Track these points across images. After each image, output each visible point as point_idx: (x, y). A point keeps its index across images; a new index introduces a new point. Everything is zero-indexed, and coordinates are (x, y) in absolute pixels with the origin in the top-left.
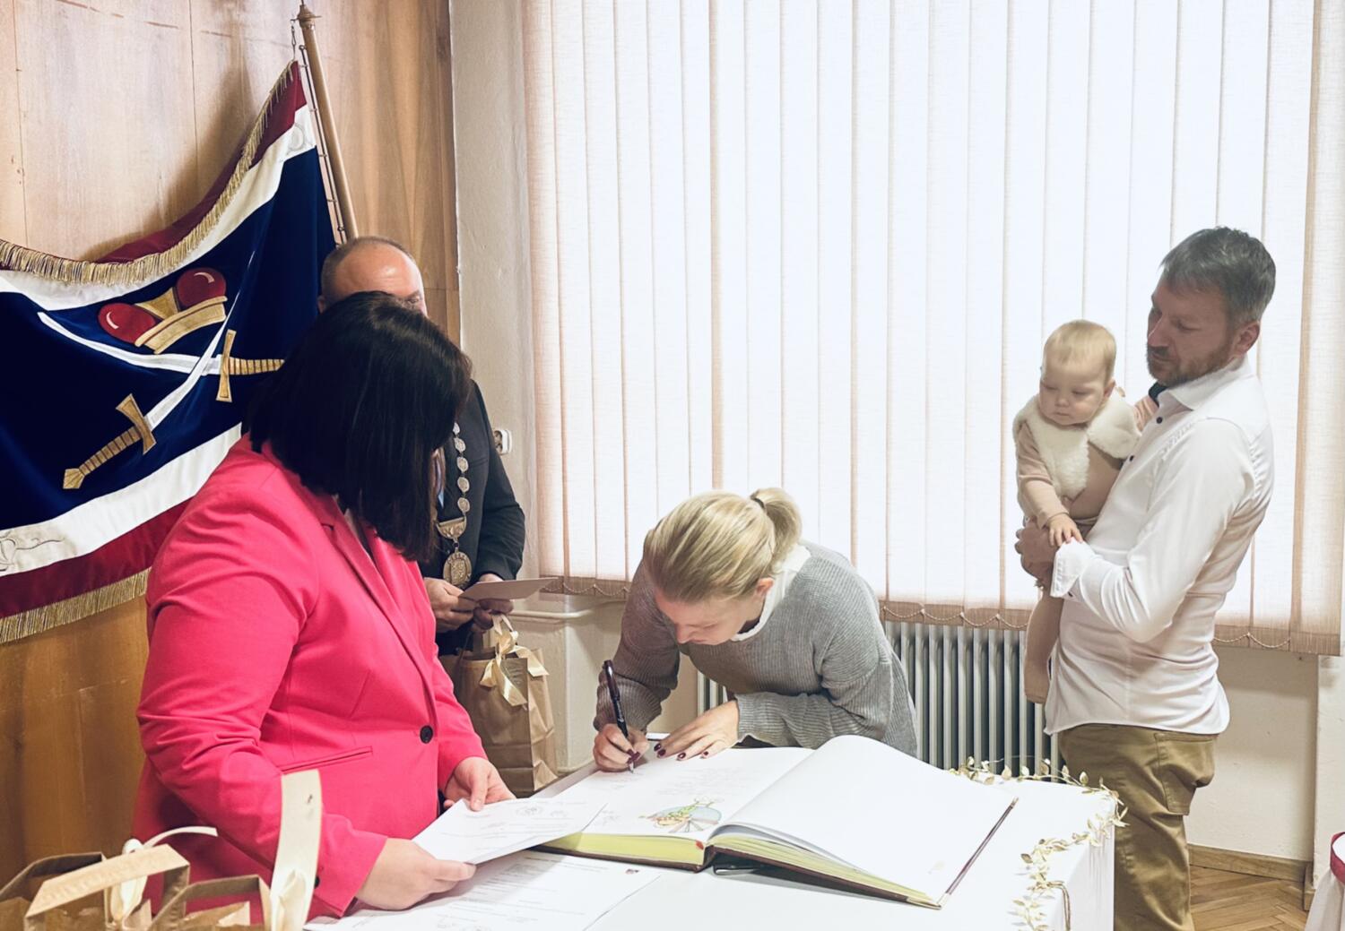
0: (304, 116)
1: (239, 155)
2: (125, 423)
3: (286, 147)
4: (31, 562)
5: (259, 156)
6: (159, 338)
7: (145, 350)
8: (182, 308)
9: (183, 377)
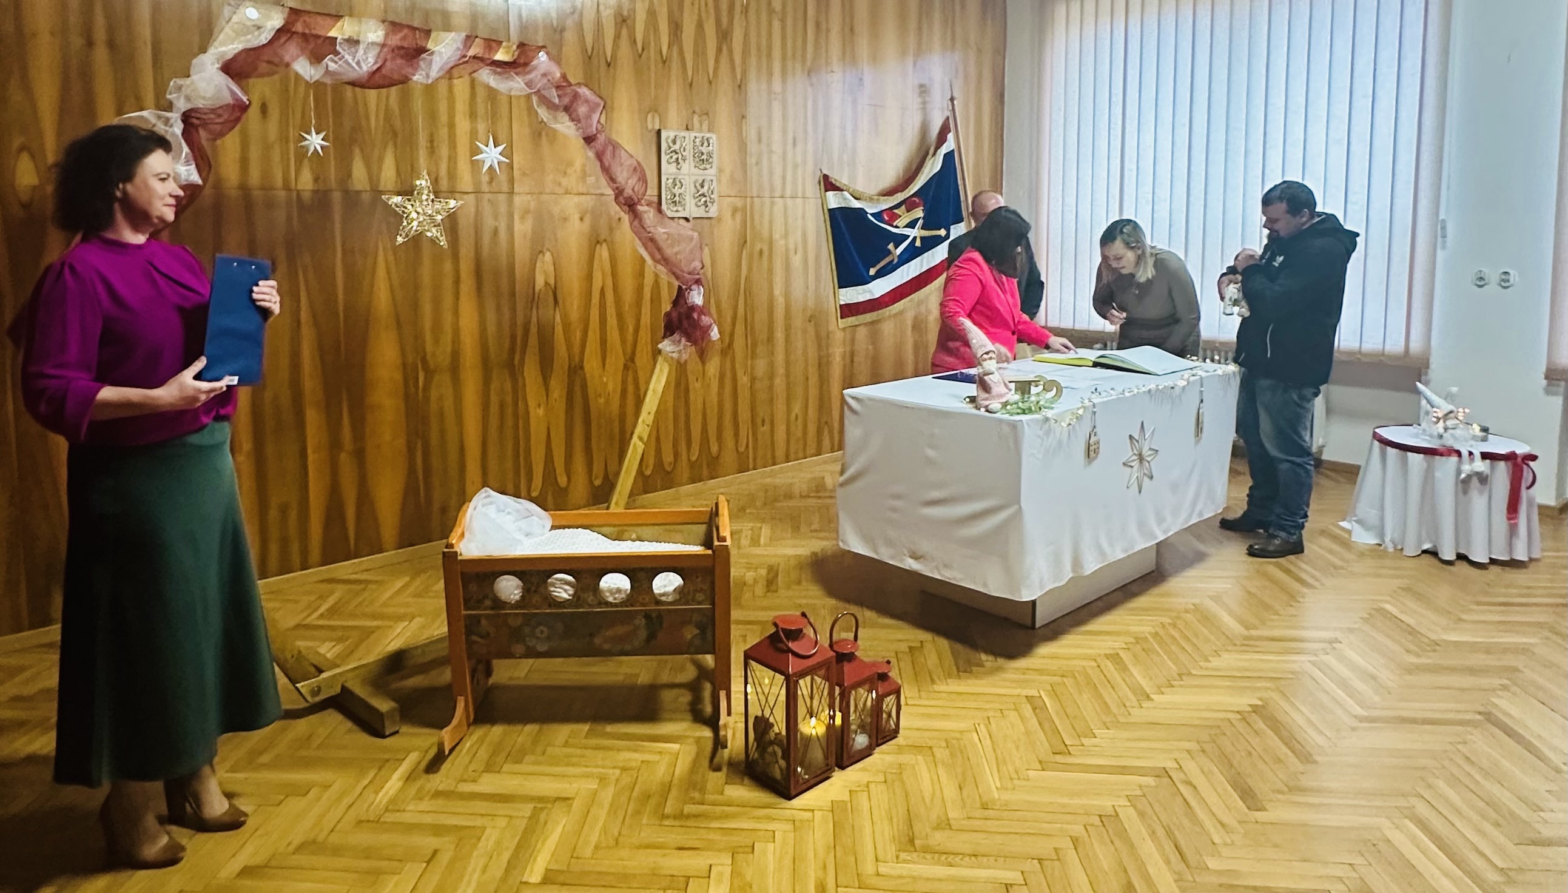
0: (951, 136)
1: (927, 154)
2: (889, 252)
3: (944, 150)
4: (861, 299)
5: (934, 154)
6: (902, 222)
7: (897, 227)
8: (908, 212)
9: (909, 236)
